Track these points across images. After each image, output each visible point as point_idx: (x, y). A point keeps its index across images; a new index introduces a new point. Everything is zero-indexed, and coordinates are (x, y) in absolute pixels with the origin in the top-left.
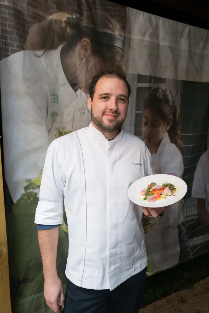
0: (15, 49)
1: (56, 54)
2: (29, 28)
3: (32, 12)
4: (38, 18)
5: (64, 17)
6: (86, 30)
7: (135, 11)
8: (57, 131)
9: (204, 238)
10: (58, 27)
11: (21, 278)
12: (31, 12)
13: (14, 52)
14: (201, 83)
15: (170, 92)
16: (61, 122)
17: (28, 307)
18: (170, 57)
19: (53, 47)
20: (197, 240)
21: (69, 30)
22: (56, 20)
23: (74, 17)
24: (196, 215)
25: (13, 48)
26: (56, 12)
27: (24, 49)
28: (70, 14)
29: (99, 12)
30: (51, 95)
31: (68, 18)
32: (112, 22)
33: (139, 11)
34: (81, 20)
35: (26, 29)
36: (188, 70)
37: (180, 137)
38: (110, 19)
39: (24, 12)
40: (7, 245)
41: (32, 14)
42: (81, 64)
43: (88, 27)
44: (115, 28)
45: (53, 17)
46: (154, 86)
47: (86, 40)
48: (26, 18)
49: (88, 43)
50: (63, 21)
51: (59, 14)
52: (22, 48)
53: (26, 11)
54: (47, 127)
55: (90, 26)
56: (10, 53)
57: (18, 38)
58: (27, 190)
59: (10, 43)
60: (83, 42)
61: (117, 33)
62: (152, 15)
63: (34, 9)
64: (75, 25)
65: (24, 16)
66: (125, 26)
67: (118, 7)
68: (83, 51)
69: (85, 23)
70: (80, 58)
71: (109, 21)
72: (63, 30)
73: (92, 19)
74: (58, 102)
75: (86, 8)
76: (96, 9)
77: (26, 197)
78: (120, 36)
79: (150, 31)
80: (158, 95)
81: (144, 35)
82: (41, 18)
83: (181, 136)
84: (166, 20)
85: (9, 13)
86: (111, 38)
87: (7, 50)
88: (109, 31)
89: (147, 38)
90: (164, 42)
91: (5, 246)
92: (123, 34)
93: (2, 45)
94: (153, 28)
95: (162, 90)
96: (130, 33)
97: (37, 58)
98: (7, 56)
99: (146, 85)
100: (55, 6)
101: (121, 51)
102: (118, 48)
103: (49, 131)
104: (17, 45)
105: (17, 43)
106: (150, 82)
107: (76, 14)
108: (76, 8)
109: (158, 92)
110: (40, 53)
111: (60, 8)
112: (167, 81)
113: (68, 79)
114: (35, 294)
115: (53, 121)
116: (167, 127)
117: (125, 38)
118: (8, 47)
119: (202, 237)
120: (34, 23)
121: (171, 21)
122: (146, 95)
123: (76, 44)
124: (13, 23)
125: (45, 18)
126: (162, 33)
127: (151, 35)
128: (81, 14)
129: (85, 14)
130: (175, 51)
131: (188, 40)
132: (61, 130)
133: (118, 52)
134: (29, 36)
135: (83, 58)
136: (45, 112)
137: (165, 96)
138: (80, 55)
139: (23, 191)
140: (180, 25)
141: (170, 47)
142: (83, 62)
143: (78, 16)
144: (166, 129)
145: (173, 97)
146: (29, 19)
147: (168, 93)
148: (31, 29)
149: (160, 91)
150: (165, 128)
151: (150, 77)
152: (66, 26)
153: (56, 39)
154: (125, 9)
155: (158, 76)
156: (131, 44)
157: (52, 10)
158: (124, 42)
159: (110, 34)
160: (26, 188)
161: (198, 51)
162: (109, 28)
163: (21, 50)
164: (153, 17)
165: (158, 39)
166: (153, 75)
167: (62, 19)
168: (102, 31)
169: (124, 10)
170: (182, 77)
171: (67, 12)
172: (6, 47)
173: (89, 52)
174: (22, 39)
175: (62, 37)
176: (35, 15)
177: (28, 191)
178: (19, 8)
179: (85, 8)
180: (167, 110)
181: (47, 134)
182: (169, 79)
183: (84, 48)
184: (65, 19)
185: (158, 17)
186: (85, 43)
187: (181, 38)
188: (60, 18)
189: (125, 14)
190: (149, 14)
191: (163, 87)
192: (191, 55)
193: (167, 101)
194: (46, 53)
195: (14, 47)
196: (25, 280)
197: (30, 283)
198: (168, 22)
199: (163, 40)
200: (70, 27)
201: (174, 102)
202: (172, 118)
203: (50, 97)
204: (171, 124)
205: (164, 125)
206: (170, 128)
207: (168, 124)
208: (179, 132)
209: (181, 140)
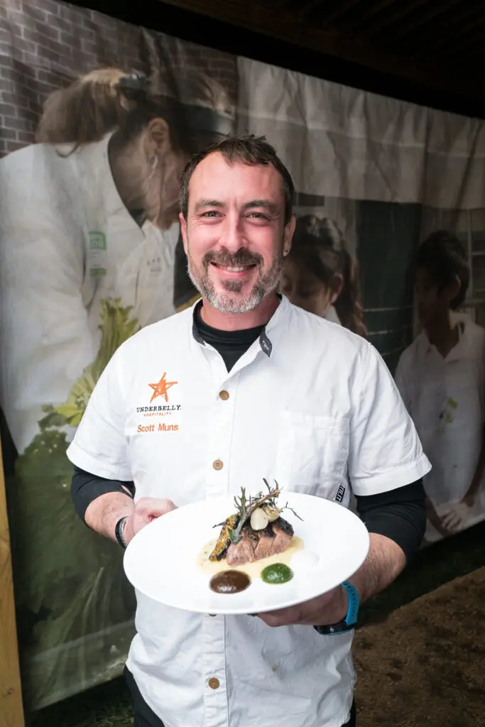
0: (17, 141)
1: (99, 150)
2: (43, 99)
3: (49, 67)
4: (61, 80)
5: (114, 77)
6: (158, 102)
7: (255, 63)
8: (105, 306)
10: (102, 96)
11: (36, 610)
12: (46, 69)
13: (15, 147)
14: (397, 204)
15: (335, 224)
16: (112, 288)
17: (51, 668)
18: (331, 155)
19: (93, 136)
21: (123, 103)
22: (97, 84)
23: (134, 77)
25: (12, 140)
26: (97, 69)
27: (34, 142)
28: (125, 71)
30: (91, 233)
31: (123, 80)
32: (210, 86)
33: (263, 65)
34: (149, 83)
35: (39, 102)
36: (367, 177)
37: (362, 315)
38: (207, 79)
39: (34, 68)
40: (7, 537)
41: (49, 72)
42: (150, 170)
43: (162, 96)
44: (217, 97)
45: (93, 77)
46: (300, 212)
47: (159, 123)
48: (37, 79)
49: (163, 129)
50: (112, 84)
51: (104, 71)
52: (31, 139)
53: (38, 66)
54: (84, 299)
55: (165, 94)
56: (6, 151)
57: (23, 119)
58: (45, 427)
59: (6, 130)
60: (154, 125)
61: (221, 107)
62: (289, 72)
63: (55, 63)
64: (136, 93)
65: (34, 76)
66: (237, 93)
67: (221, 57)
68: (154, 144)
69: (156, 88)
70: (148, 159)
71: (205, 84)
72: (112, 103)
73: (170, 79)
74: (104, 248)
75: (158, 60)
76: (176, 61)
77: (43, 443)
78: (228, 112)
79: (287, 102)
80: (309, 230)
81: (276, 109)
82: (68, 80)
83: (363, 313)
84: (318, 81)
85: (3, 72)
86: (210, 116)
87: (1, 145)
88: (204, 104)
89: (282, 117)
90: (316, 124)
91: (5, 540)
92: (233, 109)
94: (293, 94)
95: (318, 220)
96: (247, 107)
97: (60, 159)
100: (95, 56)
103: (88, 307)
104: (20, 134)
105: (22, 131)
107: (138, 72)
108: (137, 59)
109: (309, 224)
110: (66, 148)
111: (106, 61)
112: (326, 202)
113: (125, 201)
114: (66, 641)
115: (97, 286)
116: (331, 297)
117: (237, 116)
118: (3, 140)
120: (54, 89)
121: (327, 84)
123: (139, 131)
124: (12, 89)
125: (75, 79)
126: (310, 107)
127: (289, 112)
128: (148, 72)
129: (156, 71)
130: (339, 140)
131: (364, 120)
132: (112, 303)
134: (45, 117)
135: (153, 158)
136: (80, 269)
137: (324, 231)
138: (147, 153)
139: (36, 430)
140: (346, 92)
141: (329, 134)
142: (154, 166)
143: (141, 75)
145: (340, 233)
146: (45, 82)
147: (331, 226)
148: (47, 101)
149: (314, 221)
152: (118, 95)
153: (99, 120)
154: (236, 61)
155: (308, 192)
156: (251, 128)
157: (89, 65)
158: (235, 125)
159: (208, 110)
160: (44, 423)
161: (386, 141)
162: (205, 98)
164: (292, 76)
165: (305, 122)
167: (109, 81)
168: (190, 102)
169: (232, 62)
170: (357, 193)
171: (120, 66)
173: (166, 145)
174: (31, 122)
175: (111, 116)
176: (55, 74)
177: (47, 429)
178: (24, 61)
179: (154, 58)
180: (329, 260)
181: (85, 312)
182: (331, 198)
183: (156, 137)
184: (115, 81)
185: (301, 76)
186: (156, 129)
187: (349, 116)
188: (105, 79)
189: (236, 69)
190: (284, 70)
191: (319, 213)
192: (373, 150)
193: (328, 241)
194: (79, 149)
195: (14, 136)
196: (44, 614)
197: (54, 619)
198: (322, 86)
199: (314, 119)
200: (127, 96)
201: (342, 243)
202: (341, 276)
203: (88, 238)
204: (340, 288)
205: (326, 292)
206: (338, 299)
207: (334, 290)
208: (358, 304)
209: (363, 322)
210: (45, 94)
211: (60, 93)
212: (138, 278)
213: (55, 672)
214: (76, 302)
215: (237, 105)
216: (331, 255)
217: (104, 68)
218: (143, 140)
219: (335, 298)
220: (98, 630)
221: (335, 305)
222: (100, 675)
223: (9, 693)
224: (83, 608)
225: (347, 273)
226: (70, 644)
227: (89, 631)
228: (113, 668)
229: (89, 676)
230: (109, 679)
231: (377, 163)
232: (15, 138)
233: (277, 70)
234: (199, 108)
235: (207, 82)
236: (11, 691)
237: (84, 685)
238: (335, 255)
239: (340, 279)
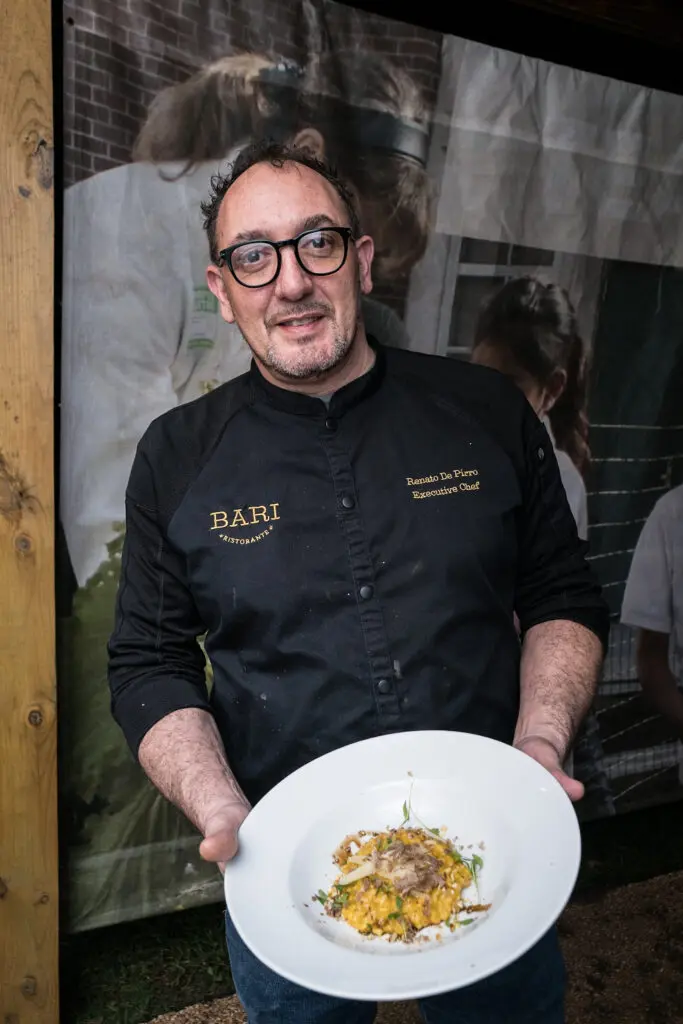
0: (108, 157)
2: (149, 98)
3: (162, 54)
4: (175, 71)
5: (251, 67)
6: (312, 105)
7: (469, 45)
10: (232, 95)
11: (88, 799)
12: (158, 55)
13: (104, 166)
14: (671, 269)
15: (565, 294)
16: (220, 367)
17: (102, 879)
19: (213, 152)
21: (262, 106)
22: (227, 77)
23: (282, 67)
24: (635, 681)
25: (101, 156)
26: (231, 55)
27: (130, 160)
28: (270, 59)
29: (359, 51)
30: (196, 289)
31: (264, 72)
32: (395, 80)
33: (484, 47)
34: (302, 76)
35: (142, 103)
36: (628, 228)
37: (586, 432)
38: (391, 70)
39: (139, 53)
40: (54, 697)
41: (161, 60)
43: (320, 96)
44: (404, 99)
45: (222, 67)
46: (511, 272)
47: (311, 135)
48: (143, 70)
49: (316, 144)
50: (248, 78)
51: (239, 59)
52: (124, 156)
53: (144, 51)
54: (174, 380)
55: (325, 93)
56: (92, 170)
57: (117, 128)
58: (115, 552)
59: (93, 140)
60: (302, 140)
61: (408, 113)
62: (524, 58)
63: (170, 47)
64: (284, 94)
65: (138, 64)
66: (435, 94)
67: (418, 37)
69: (312, 83)
71: (387, 78)
72: (247, 104)
73: (334, 71)
74: (215, 311)
75: (320, 42)
76: (349, 42)
77: (111, 573)
78: (417, 120)
79: (514, 106)
80: (524, 300)
81: (493, 118)
82: (186, 71)
83: (590, 429)
84: (571, 73)
85: (100, 61)
86: (391, 125)
87: (85, 161)
88: (383, 108)
89: (502, 129)
90: (558, 139)
91: (51, 701)
92: (426, 116)
93: (76, 145)
94: (525, 96)
95: (539, 285)
96: (450, 113)
97: (164, 182)
98: (84, 175)
99: (487, 270)
100: (228, 37)
101: (415, 167)
102: (405, 156)
103: (180, 391)
104: (112, 148)
105: (114, 144)
106: (500, 260)
107: (287, 61)
108: (289, 43)
109: (525, 292)
110: (174, 168)
111: (243, 43)
112: (557, 262)
115: (196, 362)
116: (547, 398)
117: (431, 126)
118: (89, 153)
120: (166, 84)
121: (585, 76)
122: (485, 300)
124: (107, 86)
125: (196, 70)
126: (552, 112)
127: (515, 122)
128: (303, 60)
129: (315, 59)
130: (589, 166)
131: (638, 136)
133: (407, 169)
134: (149, 122)
136: (174, 338)
137: (548, 304)
140: (617, 88)
141: (577, 158)
143: (292, 64)
145: (571, 308)
146: (153, 74)
147: (558, 297)
148: (154, 102)
149: (533, 287)
150: (541, 401)
151: (502, 247)
152: (255, 95)
153: (225, 130)
154: (440, 42)
155: (529, 242)
156: (451, 145)
157: (218, 49)
158: (427, 141)
159: (388, 116)
160: (113, 547)
161: (671, 168)
162: (385, 98)
163: (120, 162)
164: (528, 64)
165: (538, 132)
166: (513, 240)
167: (246, 72)
168: (363, 104)
169: (434, 44)
170: (608, 248)
172: (85, 151)
174: (128, 132)
175: (242, 124)
176: (168, 63)
177: (118, 556)
178: (127, 44)
179: (314, 39)
180: (550, 347)
182: (565, 255)
184: (253, 73)
185: (543, 64)
186: (306, 144)
187: (615, 128)
188: (239, 70)
189: (439, 56)
190: (515, 56)
192: (645, 183)
193: (550, 317)
194: (192, 169)
195: (104, 150)
196: (99, 806)
197: (112, 813)
198: (576, 80)
199: (555, 135)
200: (266, 95)
201: (573, 323)
202: (564, 372)
203: (191, 295)
204: (561, 390)
205: (540, 393)
206: (556, 405)
207: (552, 391)
208: (582, 415)
209: (587, 443)
210: (153, 92)
211: (173, 89)
213: (109, 885)
214: (164, 383)
215: (432, 110)
216: (553, 338)
217: (238, 54)
219: (551, 404)
220: (170, 837)
221: (551, 413)
222: (169, 900)
223: (42, 902)
224: (150, 805)
225: (573, 368)
226: (130, 852)
227: (157, 838)
228: (186, 895)
229: (153, 899)
230: (180, 907)
231: (647, 205)
232: (105, 153)
233: (504, 55)
234: (375, 114)
235: (392, 75)
236: (45, 899)
237: (146, 909)
238: (559, 341)
239: (562, 375)
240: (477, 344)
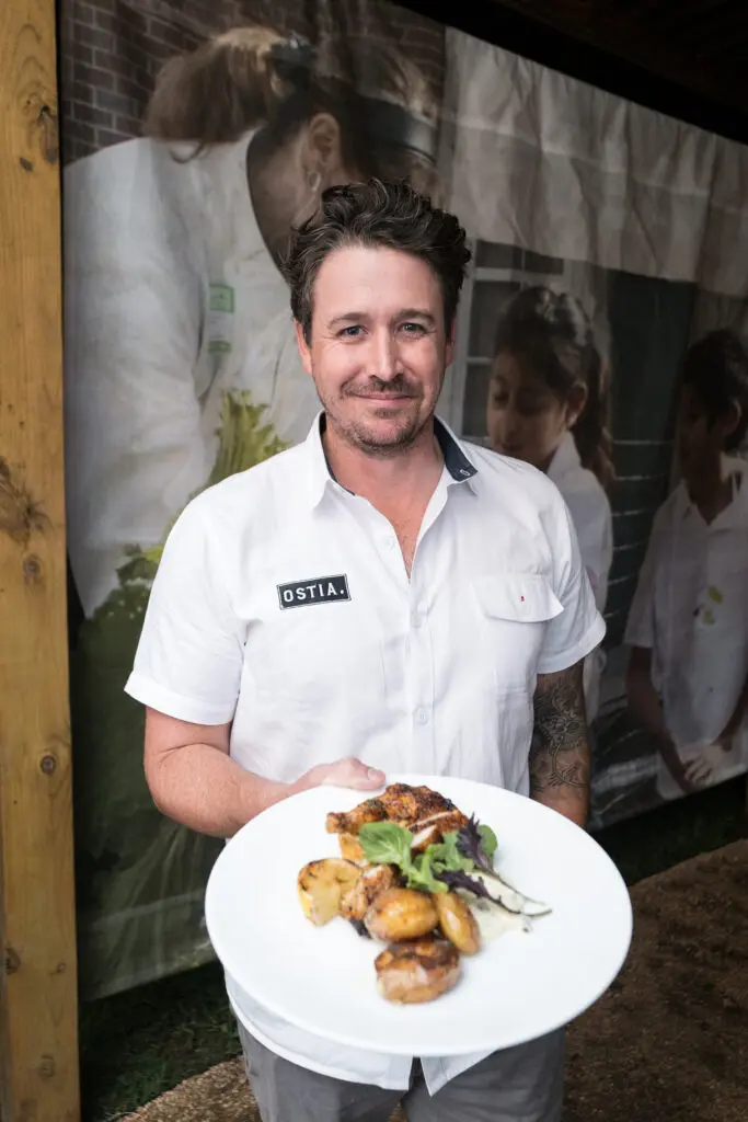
0: (114, 131)
1: (233, 157)
2: (156, 67)
3: (169, 17)
4: (185, 40)
5: (262, 41)
6: (326, 88)
7: (470, 40)
8: (227, 401)
9: (638, 770)
10: (243, 71)
11: (96, 854)
12: (165, 19)
13: (110, 140)
14: (664, 282)
15: (579, 303)
16: (238, 374)
18: (576, 193)
19: (226, 134)
20: (619, 774)
21: (275, 83)
22: (237, 50)
23: (294, 44)
25: (106, 129)
26: (239, 26)
27: (140, 135)
28: (281, 34)
29: (367, 35)
30: (212, 285)
31: (276, 47)
32: (403, 70)
33: (483, 44)
34: (314, 57)
35: (149, 71)
36: (626, 237)
37: (610, 449)
38: (399, 60)
39: (145, 15)
40: (69, 740)
41: (167, 24)
42: (308, 193)
43: (333, 78)
44: (413, 90)
45: (232, 39)
46: (527, 280)
47: (326, 121)
48: (148, 34)
49: (331, 131)
50: (259, 52)
51: (250, 31)
52: (134, 130)
53: (151, 15)
54: (197, 385)
55: (338, 76)
56: (96, 145)
57: (124, 97)
58: (127, 579)
59: (96, 111)
60: (316, 126)
61: (417, 105)
62: (521, 61)
63: (177, 12)
64: (295, 70)
65: (145, 29)
66: (442, 88)
67: (422, 25)
68: (316, 155)
69: (325, 67)
70: (306, 175)
71: (396, 68)
72: (259, 82)
73: (345, 54)
74: (232, 310)
75: (330, 20)
76: (357, 26)
77: (122, 603)
78: (426, 114)
79: (515, 106)
80: (539, 309)
81: (497, 116)
82: (195, 40)
83: (613, 446)
84: (562, 78)
85: (101, 19)
86: (401, 118)
87: (89, 134)
88: (393, 99)
89: (506, 129)
90: (556, 148)
91: (65, 743)
92: (434, 110)
93: (77, 117)
94: (525, 93)
95: (552, 295)
96: (455, 109)
97: (176, 166)
98: (88, 151)
99: (502, 275)
100: (238, 5)
101: (426, 165)
102: (416, 153)
103: (203, 399)
104: (119, 119)
105: (122, 115)
106: (516, 265)
107: (299, 37)
108: (299, 16)
109: (540, 301)
110: (185, 149)
111: (254, 14)
112: (567, 268)
113: (266, 239)
114: (137, 904)
115: (216, 366)
116: (568, 413)
117: (439, 122)
118: (92, 126)
119: (633, 766)
120: (174, 53)
121: (574, 83)
122: (503, 307)
123: (296, 131)
124: (111, 50)
125: (205, 40)
126: (548, 117)
127: (518, 122)
128: (315, 39)
129: (326, 38)
130: (587, 173)
131: (625, 146)
132: (237, 397)
133: (419, 166)
134: (157, 93)
135: (314, 176)
136: (194, 338)
137: (562, 314)
138: (306, 168)
139: (114, 583)
140: (602, 98)
141: (574, 162)
142: (315, 189)
143: (304, 42)
144: (567, 419)
145: (586, 319)
146: (160, 41)
147: (572, 306)
148: (163, 70)
149: (547, 297)
150: (563, 416)
151: (516, 251)
152: (268, 74)
153: (236, 111)
154: (443, 33)
155: (539, 249)
156: (459, 142)
157: (227, 19)
158: (436, 136)
159: (398, 107)
160: (125, 573)
161: (653, 181)
162: (394, 88)
164: (525, 66)
165: (537, 135)
166: (525, 245)
167: (256, 47)
168: (372, 94)
169: (437, 35)
170: (612, 260)
172: (87, 123)
173: (334, 158)
174: (136, 102)
175: (255, 106)
176: (175, 28)
177: (130, 583)
178: (132, 4)
179: (324, 18)
180: (569, 359)
181: (196, 407)
182: (574, 263)
183: (320, 143)
184: (264, 48)
185: (537, 67)
186: (321, 130)
187: (602, 139)
188: (251, 44)
189: (443, 47)
190: (513, 56)
191: (555, 285)
192: (634, 194)
193: (567, 329)
194: (203, 153)
195: (109, 123)
196: (108, 861)
197: (123, 869)
198: (567, 85)
199: (553, 138)
200: (281, 74)
201: (589, 334)
202: (584, 386)
203: (208, 293)
204: (582, 405)
206: (578, 419)
207: (573, 407)
208: (606, 433)
209: (612, 460)
210: (159, 60)
211: (180, 59)
212: (278, 364)
214: (186, 390)
215: (440, 105)
216: (569, 349)
217: (249, 25)
218: (301, 146)
219: (573, 420)
220: (184, 891)
221: (574, 430)
222: (184, 958)
223: (59, 971)
224: (163, 858)
225: (593, 379)
226: (142, 910)
227: (171, 892)
228: (201, 950)
229: (168, 959)
230: (196, 964)
231: (639, 215)
232: (110, 126)
233: (502, 54)
234: (387, 105)
235: (400, 64)
236: (62, 967)
237: (160, 970)
238: (577, 352)
239: (582, 390)
240: (496, 354)
